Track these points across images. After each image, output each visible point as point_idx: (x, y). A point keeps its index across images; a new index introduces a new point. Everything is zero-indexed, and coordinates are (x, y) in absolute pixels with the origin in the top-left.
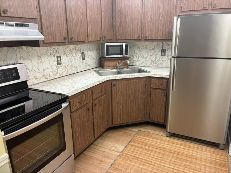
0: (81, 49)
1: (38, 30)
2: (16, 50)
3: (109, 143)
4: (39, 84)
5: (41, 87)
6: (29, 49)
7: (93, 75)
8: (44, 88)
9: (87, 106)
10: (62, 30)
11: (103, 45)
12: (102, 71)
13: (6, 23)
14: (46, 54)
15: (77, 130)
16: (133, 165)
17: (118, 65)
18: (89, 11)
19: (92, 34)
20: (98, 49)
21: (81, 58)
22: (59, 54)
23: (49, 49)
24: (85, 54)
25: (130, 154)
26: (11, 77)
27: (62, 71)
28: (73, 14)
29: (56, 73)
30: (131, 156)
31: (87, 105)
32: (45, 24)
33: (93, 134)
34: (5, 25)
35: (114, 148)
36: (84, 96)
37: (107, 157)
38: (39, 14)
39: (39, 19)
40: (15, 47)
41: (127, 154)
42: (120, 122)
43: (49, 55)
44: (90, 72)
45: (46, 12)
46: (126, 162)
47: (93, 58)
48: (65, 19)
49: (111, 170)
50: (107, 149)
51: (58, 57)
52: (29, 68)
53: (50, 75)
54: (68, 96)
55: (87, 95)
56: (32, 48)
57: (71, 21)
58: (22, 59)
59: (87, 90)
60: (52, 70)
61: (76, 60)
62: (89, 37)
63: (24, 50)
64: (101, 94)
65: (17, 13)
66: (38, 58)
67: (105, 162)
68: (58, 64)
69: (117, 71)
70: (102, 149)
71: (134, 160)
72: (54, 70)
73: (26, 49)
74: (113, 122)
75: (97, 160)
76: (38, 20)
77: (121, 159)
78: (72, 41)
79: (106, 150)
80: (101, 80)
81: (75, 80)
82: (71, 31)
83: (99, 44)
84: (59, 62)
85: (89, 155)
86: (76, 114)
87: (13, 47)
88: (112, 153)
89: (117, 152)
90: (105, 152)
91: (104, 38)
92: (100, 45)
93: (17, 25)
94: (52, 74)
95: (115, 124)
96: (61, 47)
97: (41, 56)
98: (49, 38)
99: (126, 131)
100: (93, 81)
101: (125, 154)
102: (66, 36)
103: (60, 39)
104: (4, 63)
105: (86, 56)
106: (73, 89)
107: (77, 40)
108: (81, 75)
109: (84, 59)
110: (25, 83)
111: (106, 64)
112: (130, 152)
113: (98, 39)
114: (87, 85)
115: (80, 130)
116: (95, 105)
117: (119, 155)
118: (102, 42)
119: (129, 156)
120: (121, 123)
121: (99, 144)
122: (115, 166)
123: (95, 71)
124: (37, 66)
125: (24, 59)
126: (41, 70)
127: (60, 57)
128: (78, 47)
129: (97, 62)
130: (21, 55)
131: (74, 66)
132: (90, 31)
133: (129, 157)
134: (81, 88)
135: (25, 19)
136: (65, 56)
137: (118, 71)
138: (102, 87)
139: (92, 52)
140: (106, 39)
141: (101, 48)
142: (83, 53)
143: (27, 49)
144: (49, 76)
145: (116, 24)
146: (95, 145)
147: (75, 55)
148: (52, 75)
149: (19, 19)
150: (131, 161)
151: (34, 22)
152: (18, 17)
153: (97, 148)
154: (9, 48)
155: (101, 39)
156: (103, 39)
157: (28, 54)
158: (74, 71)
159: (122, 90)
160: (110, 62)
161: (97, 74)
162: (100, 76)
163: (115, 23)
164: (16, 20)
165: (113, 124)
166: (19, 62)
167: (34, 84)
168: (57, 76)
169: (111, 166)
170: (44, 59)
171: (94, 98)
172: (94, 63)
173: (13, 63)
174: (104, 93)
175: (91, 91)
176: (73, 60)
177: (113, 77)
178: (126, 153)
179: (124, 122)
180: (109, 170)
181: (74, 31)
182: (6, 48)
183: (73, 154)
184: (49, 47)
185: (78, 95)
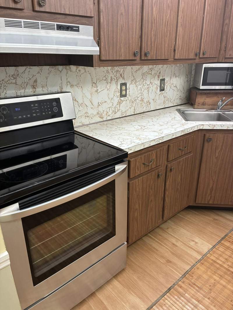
0: (160, 73)
1: (93, 38)
2: (61, 72)
3: (185, 231)
4: (91, 126)
5: (92, 131)
6: (79, 70)
7: (175, 117)
8: (95, 134)
9: (157, 171)
10: (133, 38)
11: (198, 66)
12: (190, 111)
13: (42, 24)
14: (104, 78)
15: (137, 206)
16: (224, 286)
17: (220, 103)
18: (183, 3)
19: (182, 46)
20: (189, 74)
21: (159, 88)
22: (124, 79)
23: (110, 71)
24: (166, 81)
25: (220, 263)
26: (50, 113)
27: (126, 107)
28: (154, 9)
29: (116, 111)
30: (221, 268)
31: (156, 169)
32: (106, 26)
33: (161, 213)
34: (40, 26)
35: (192, 244)
36: (155, 154)
37: (179, 257)
38: (97, 9)
39: (95, 17)
40: (59, 66)
41: (215, 262)
42: (209, 202)
43: (109, 81)
44: (170, 113)
45: (109, 5)
46: (211, 277)
47: (178, 88)
48: (139, 18)
49: (183, 282)
50: (182, 242)
51: (122, 85)
52: (77, 100)
53: (107, 112)
54: (127, 153)
55: (159, 153)
56: (84, 69)
57: (150, 21)
58: (69, 86)
59: (160, 145)
60: (111, 105)
61: (150, 91)
62: (177, 51)
63: (73, 72)
64: (183, 152)
65: (61, 6)
66: (92, 86)
67: (175, 264)
68: (122, 96)
69: (216, 113)
70: (172, 239)
71: (226, 276)
72: (114, 105)
73: (76, 69)
74: (197, 200)
75: (162, 257)
76: (94, 19)
77: (202, 268)
78: (146, 58)
79: (179, 244)
80: (187, 129)
81: (144, 124)
82: (147, 41)
83: (192, 64)
84: (124, 93)
85: (151, 245)
86: (137, 182)
87: (57, 67)
88: (189, 252)
89: (198, 252)
90: (177, 246)
91: (204, 54)
92: (194, 67)
93: (60, 28)
94: (111, 111)
95: (200, 202)
96: (129, 68)
97: (98, 82)
98: (109, 52)
99: (217, 217)
100: (173, 130)
101: (212, 260)
102: (138, 50)
103: (127, 55)
104: (43, 91)
105: (167, 84)
106: (138, 141)
107: (155, 57)
108: (155, 116)
109: (163, 90)
110: (70, 122)
111: (200, 100)
112: (221, 258)
113: (192, 56)
114: (163, 135)
115: (142, 206)
116: (171, 169)
117: (200, 260)
118: (197, 61)
119: (218, 266)
120: (211, 202)
121: (170, 230)
122: (191, 277)
123: (179, 111)
124: (89, 97)
125: (72, 85)
126: (95, 104)
127: (125, 84)
128: (156, 69)
129: (183, 96)
130: (69, 80)
131: (145, 101)
132: (179, 42)
133: (218, 269)
134: (151, 141)
135: (74, 17)
136: (133, 83)
137: (219, 115)
138: (186, 141)
139: (177, 78)
140: (205, 56)
141: (193, 73)
142: (163, 80)
143: (77, 71)
144: (107, 114)
145: (228, 29)
146: (163, 229)
147: (149, 83)
148: (110, 113)
149: (64, 16)
150: (221, 277)
151: (87, 23)
152: (62, 12)
153: (165, 235)
154: (51, 67)
155: (198, 57)
156: (201, 56)
157: (78, 78)
158: (145, 108)
159: (221, 149)
160: (207, 97)
161: (181, 117)
162: (186, 122)
163: (226, 28)
164: (59, 18)
165: (197, 202)
166: (64, 90)
167: (83, 125)
168: (118, 115)
169: (184, 275)
170: (101, 86)
171: (171, 157)
172: (178, 96)
173: (56, 91)
174: (188, 152)
175: (167, 146)
176: (146, 91)
177: (209, 125)
178: (214, 259)
179: (215, 203)
180: (180, 283)
181: (153, 40)
182: (48, 67)
183: (126, 243)
184: (109, 68)
185: (143, 151)
